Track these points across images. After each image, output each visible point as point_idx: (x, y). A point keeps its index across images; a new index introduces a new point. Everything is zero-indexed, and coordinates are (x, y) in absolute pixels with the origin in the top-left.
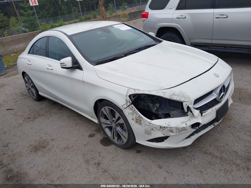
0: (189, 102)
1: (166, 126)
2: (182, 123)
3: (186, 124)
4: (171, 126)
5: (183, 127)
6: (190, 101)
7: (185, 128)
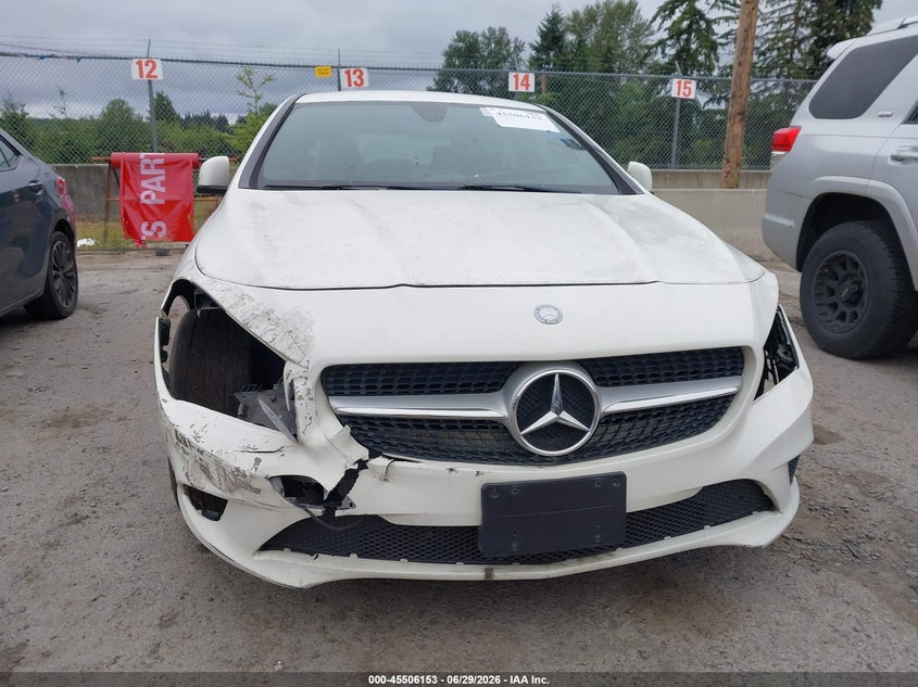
0: (298, 364)
1: (187, 433)
2: (247, 450)
3: (258, 461)
4: (202, 446)
5: (238, 469)
6: (304, 363)
7: (245, 476)
